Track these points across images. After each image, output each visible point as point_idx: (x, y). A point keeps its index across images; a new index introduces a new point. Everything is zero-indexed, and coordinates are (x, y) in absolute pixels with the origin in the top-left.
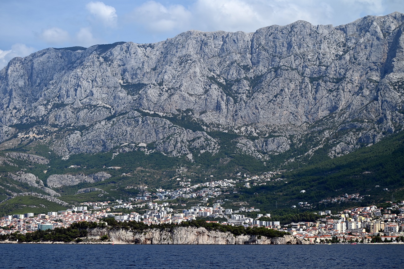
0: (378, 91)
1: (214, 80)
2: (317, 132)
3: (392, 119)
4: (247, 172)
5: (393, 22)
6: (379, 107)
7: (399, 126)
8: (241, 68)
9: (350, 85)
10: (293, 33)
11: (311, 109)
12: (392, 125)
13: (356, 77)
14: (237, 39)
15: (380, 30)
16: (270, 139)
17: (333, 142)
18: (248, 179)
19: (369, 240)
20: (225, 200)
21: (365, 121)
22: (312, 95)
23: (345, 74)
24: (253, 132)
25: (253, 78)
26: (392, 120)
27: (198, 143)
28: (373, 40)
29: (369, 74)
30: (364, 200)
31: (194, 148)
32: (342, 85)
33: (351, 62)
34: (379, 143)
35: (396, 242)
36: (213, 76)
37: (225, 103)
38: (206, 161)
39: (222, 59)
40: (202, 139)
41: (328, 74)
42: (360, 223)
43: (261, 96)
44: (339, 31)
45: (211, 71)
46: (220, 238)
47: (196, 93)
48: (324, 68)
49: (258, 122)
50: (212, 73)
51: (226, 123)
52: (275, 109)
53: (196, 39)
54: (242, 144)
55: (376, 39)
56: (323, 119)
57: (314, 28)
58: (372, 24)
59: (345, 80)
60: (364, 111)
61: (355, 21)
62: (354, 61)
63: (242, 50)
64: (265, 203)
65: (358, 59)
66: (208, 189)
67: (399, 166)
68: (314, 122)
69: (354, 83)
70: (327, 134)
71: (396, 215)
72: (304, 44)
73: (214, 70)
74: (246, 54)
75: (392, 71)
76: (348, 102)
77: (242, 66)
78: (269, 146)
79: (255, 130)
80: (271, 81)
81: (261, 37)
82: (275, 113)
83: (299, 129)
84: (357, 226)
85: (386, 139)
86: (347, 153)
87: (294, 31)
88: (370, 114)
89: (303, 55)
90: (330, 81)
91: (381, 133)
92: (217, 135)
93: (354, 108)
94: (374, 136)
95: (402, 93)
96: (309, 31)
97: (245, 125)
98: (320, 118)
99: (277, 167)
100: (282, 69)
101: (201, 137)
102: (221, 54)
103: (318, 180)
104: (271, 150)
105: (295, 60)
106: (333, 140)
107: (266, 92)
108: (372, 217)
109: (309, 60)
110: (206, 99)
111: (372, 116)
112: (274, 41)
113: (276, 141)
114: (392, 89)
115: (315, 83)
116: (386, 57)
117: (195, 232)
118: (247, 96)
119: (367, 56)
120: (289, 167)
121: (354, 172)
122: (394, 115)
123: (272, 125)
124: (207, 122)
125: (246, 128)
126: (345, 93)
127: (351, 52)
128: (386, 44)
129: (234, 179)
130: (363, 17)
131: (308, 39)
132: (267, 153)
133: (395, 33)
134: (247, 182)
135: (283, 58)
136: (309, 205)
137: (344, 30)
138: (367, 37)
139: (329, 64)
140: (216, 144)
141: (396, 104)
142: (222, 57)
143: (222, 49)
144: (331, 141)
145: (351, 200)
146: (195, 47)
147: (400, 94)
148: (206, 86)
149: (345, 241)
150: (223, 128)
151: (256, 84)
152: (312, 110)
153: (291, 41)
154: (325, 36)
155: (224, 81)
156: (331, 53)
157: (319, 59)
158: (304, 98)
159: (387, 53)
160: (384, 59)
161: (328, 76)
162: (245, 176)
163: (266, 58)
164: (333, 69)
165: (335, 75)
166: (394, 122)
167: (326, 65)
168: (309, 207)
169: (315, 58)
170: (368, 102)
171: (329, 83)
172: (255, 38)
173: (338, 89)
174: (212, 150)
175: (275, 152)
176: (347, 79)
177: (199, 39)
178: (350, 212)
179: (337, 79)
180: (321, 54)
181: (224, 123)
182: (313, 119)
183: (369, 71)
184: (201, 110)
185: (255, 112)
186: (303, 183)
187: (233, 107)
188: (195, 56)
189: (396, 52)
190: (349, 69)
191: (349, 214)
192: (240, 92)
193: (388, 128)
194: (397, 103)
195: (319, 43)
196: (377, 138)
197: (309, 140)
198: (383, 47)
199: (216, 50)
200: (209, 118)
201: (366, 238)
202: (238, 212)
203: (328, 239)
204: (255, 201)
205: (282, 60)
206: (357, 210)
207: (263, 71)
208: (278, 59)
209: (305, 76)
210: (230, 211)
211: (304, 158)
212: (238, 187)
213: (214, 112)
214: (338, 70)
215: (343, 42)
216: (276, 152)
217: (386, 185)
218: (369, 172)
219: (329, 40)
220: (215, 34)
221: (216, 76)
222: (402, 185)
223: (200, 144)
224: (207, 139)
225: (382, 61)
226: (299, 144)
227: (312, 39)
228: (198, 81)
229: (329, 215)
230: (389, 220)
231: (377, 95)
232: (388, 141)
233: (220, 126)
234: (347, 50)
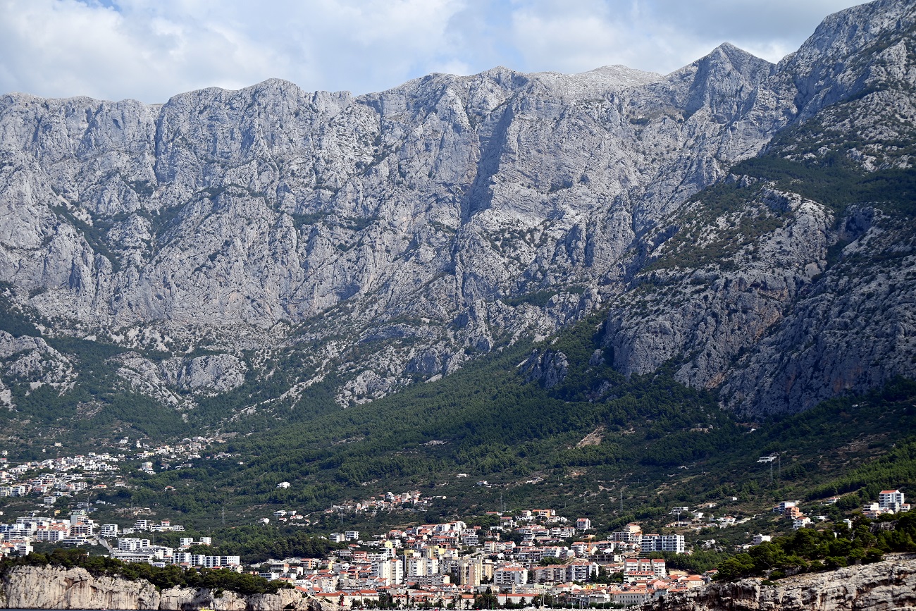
0: (455, 251)
1: (66, 215)
2: (309, 344)
3: (489, 317)
4: (143, 437)
5: (492, 91)
6: (457, 288)
7: (503, 335)
8: (131, 187)
9: (388, 236)
10: (256, 107)
11: (296, 290)
12: (489, 333)
13: (403, 217)
14: (123, 118)
15: (461, 108)
16: (199, 359)
17: (347, 369)
18: (147, 454)
19: (468, 603)
20: (98, 502)
21: (424, 322)
22: (299, 257)
23: (377, 210)
24: (156, 341)
25: (158, 213)
26: (487, 320)
27: (26, 366)
28: (445, 132)
29: (433, 211)
30: (432, 506)
31: (15, 376)
32: (369, 236)
33: (392, 181)
34: (458, 373)
35: (533, 607)
36: (64, 204)
37: (92, 270)
38: (44, 407)
39: (86, 165)
40: (36, 355)
41: (336, 209)
42: (435, 563)
43: (178, 256)
44: (365, 107)
45: (58, 192)
46: (123, 594)
47: (22, 244)
48: (329, 193)
49: (170, 319)
50: (60, 197)
51: (92, 319)
52: (211, 288)
53: (23, 116)
54: (130, 369)
55: (453, 128)
56: (323, 313)
57: (308, 98)
58: (443, 93)
59: (378, 224)
60: (422, 297)
61: (404, 86)
62: (398, 178)
63: (134, 145)
64: (193, 512)
65: (410, 175)
66: (54, 476)
67: (511, 429)
68: (301, 321)
69: (399, 231)
70: (332, 350)
71: (514, 545)
72: (283, 136)
73: (65, 191)
74: (142, 154)
75: (488, 206)
76: (382, 275)
77: (132, 182)
78: (196, 376)
79: (162, 337)
80: (202, 221)
81: (181, 115)
82: (211, 296)
83: (266, 337)
84: (430, 570)
85: (473, 365)
86: (382, 397)
87: (259, 105)
88: (435, 306)
89: (280, 163)
90: (342, 226)
91: (462, 351)
92: (70, 346)
93: (397, 290)
94: (446, 357)
95: (511, 257)
96: (294, 106)
97: (138, 323)
98: (318, 312)
99: (213, 426)
100: (229, 193)
101: (33, 349)
102: (84, 153)
103: (319, 458)
104: (199, 384)
105: (260, 174)
106: (348, 364)
107: (190, 246)
108: (459, 549)
109: (293, 174)
110: (46, 260)
111: (440, 310)
112: (210, 126)
113: (211, 363)
114: (488, 248)
115: (307, 229)
116: (475, 172)
117: (61, 579)
118: (144, 255)
119: (429, 167)
120: (244, 426)
121: (406, 442)
122: (492, 310)
123: (201, 325)
124: (47, 314)
125: (140, 331)
126: (376, 254)
127: (394, 158)
128: (475, 141)
129: (113, 453)
130: (423, 76)
131: (291, 124)
132: (189, 392)
133: (497, 116)
134: (145, 461)
135: (232, 167)
136: (300, 517)
137: (378, 106)
138: (432, 124)
139: (340, 184)
140: (68, 367)
141: (497, 283)
142: (86, 159)
143: (86, 141)
144: (343, 367)
145: (401, 508)
146: (22, 133)
147: (506, 260)
148: (47, 228)
149: (410, 603)
150: (85, 330)
151: (167, 228)
152: (299, 293)
153: (250, 128)
154: (332, 119)
155: (90, 217)
156: (346, 158)
157: (317, 173)
158: (279, 264)
159: (478, 163)
160: (469, 177)
161: (338, 212)
162: (138, 445)
163: (192, 167)
164: (349, 196)
165: (354, 210)
166: (493, 325)
167: (333, 185)
168: (300, 521)
169: (308, 168)
170: (431, 276)
171: (339, 230)
172: (165, 118)
173: (360, 244)
174: (58, 382)
175: (208, 389)
176: (381, 222)
177: (31, 115)
178: (404, 535)
179: (359, 220)
180: (322, 160)
181: (87, 319)
182: (300, 314)
183: (434, 204)
184: (32, 284)
185: (161, 294)
186: (282, 466)
187: (111, 281)
188: (21, 155)
189: (498, 162)
190: (386, 197)
191: (402, 540)
192: (127, 244)
193: (478, 339)
194: (500, 280)
195: (318, 135)
196: (452, 363)
197: (291, 363)
198: (469, 148)
199: (72, 142)
200: (52, 304)
201: (460, 598)
202: (130, 531)
203: (371, 599)
204: (170, 505)
205: (228, 172)
206: (419, 531)
207: (184, 196)
208: (219, 170)
209: (283, 212)
210: (114, 530)
211: (280, 406)
212: (126, 473)
213: (64, 291)
214: (362, 198)
215: (373, 133)
216: (212, 390)
217: (483, 472)
218: (441, 442)
219: (342, 129)
220: (69, 105)
221: (69, 206)
222: (520, 473)
223: (29, 366)
224: (46, 356)
225: (464, 180)
226: (265, 373)
227: (302, 123)
228: (27, 215)
229: (354, 541)
230: (500, 555)
231: (452, 260)
232: (480, 370)
233: (78, 326)
234: (384, 153)
